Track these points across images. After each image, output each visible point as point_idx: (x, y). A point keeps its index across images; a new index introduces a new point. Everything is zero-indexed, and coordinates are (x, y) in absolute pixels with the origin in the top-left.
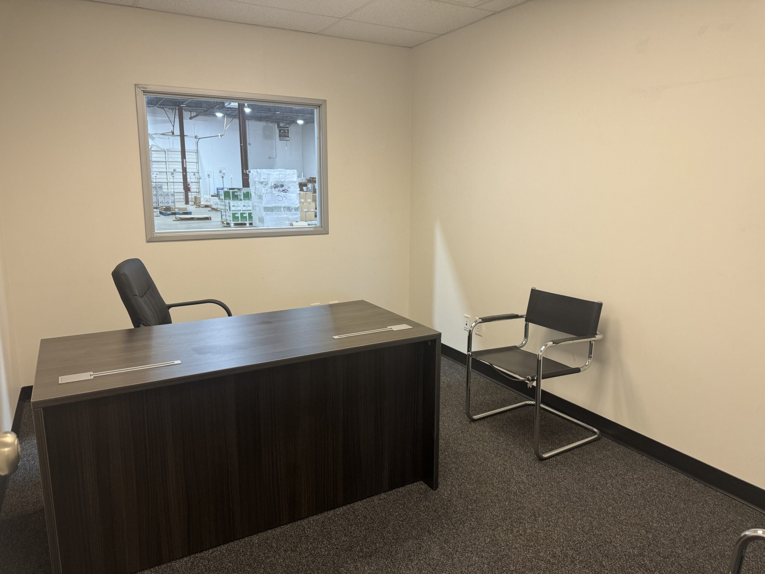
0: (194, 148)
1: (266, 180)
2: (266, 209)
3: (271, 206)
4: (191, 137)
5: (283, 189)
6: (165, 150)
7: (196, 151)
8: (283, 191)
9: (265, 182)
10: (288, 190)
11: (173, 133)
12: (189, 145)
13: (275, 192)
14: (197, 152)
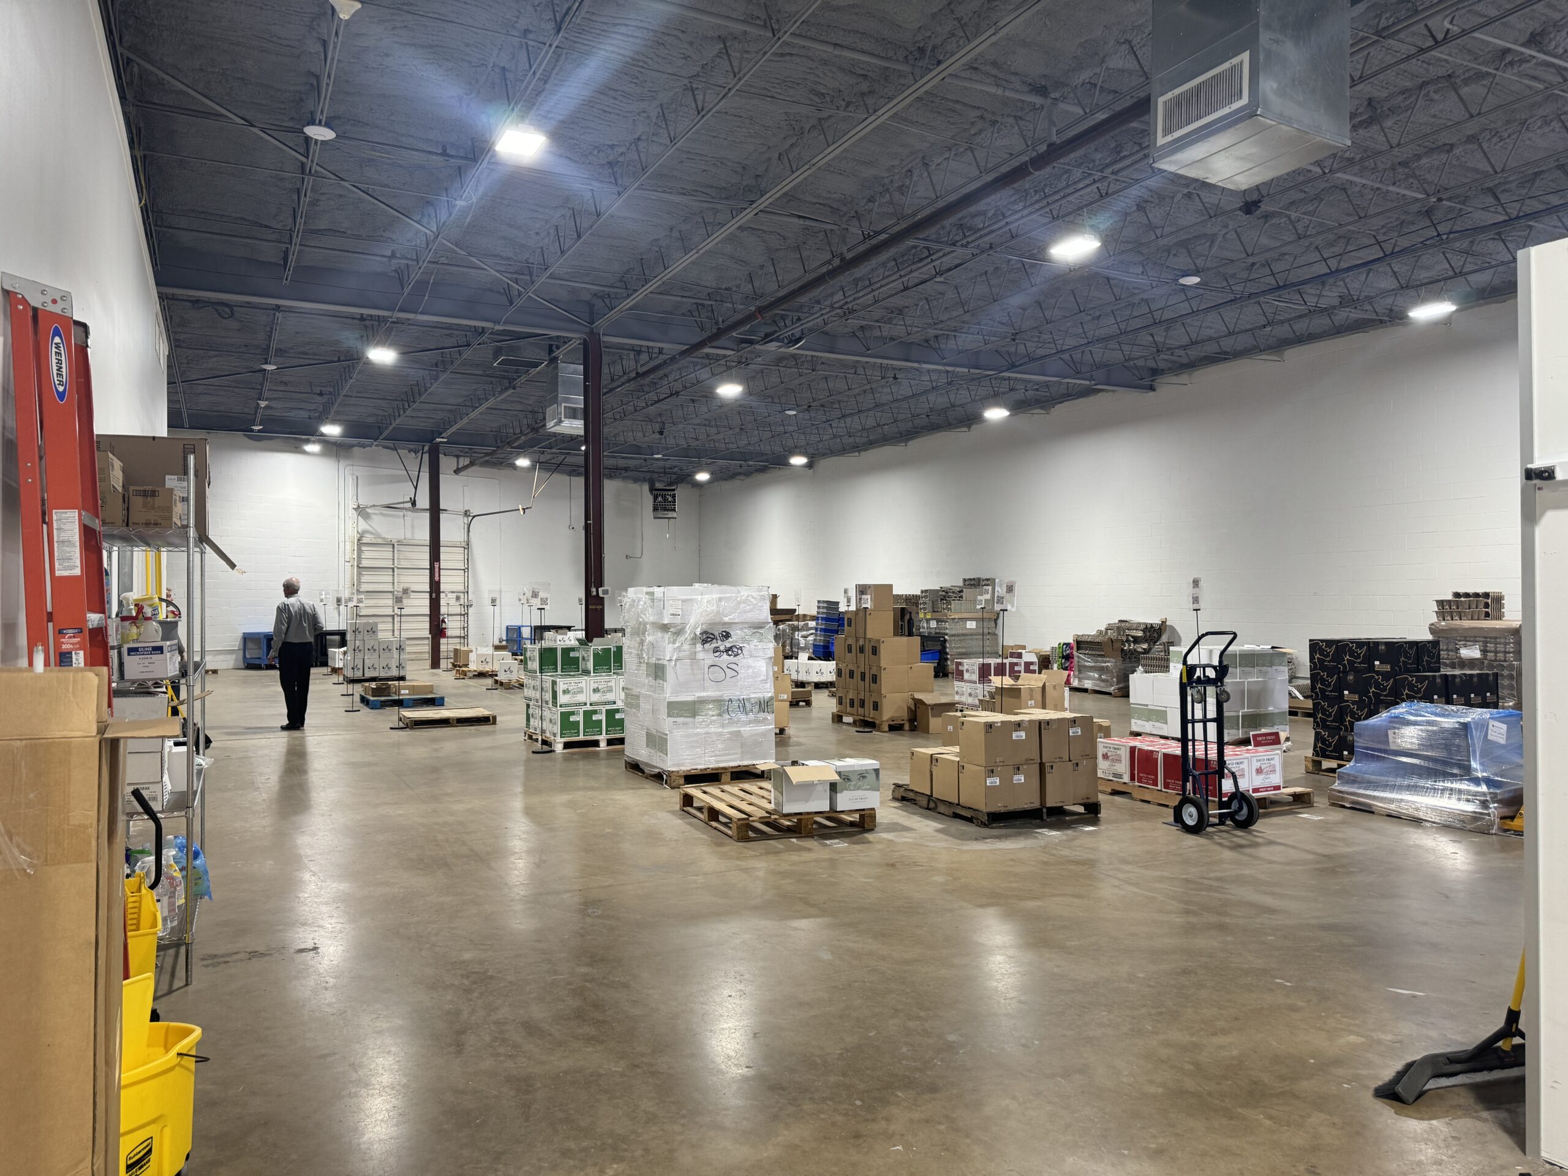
0: (459, 537)
1: (678, 620)
2: (676, 709)
3: (690, 698)
4: (457, 513)
5: (728, 645)
6: (394, 541)
7: (464, 544)
8: (727, 650)
9: (675, 625)
10: (741, 648)
11: (414, 503)
12: (451, 530)
13: (705, 656)
14: (467, 546)
